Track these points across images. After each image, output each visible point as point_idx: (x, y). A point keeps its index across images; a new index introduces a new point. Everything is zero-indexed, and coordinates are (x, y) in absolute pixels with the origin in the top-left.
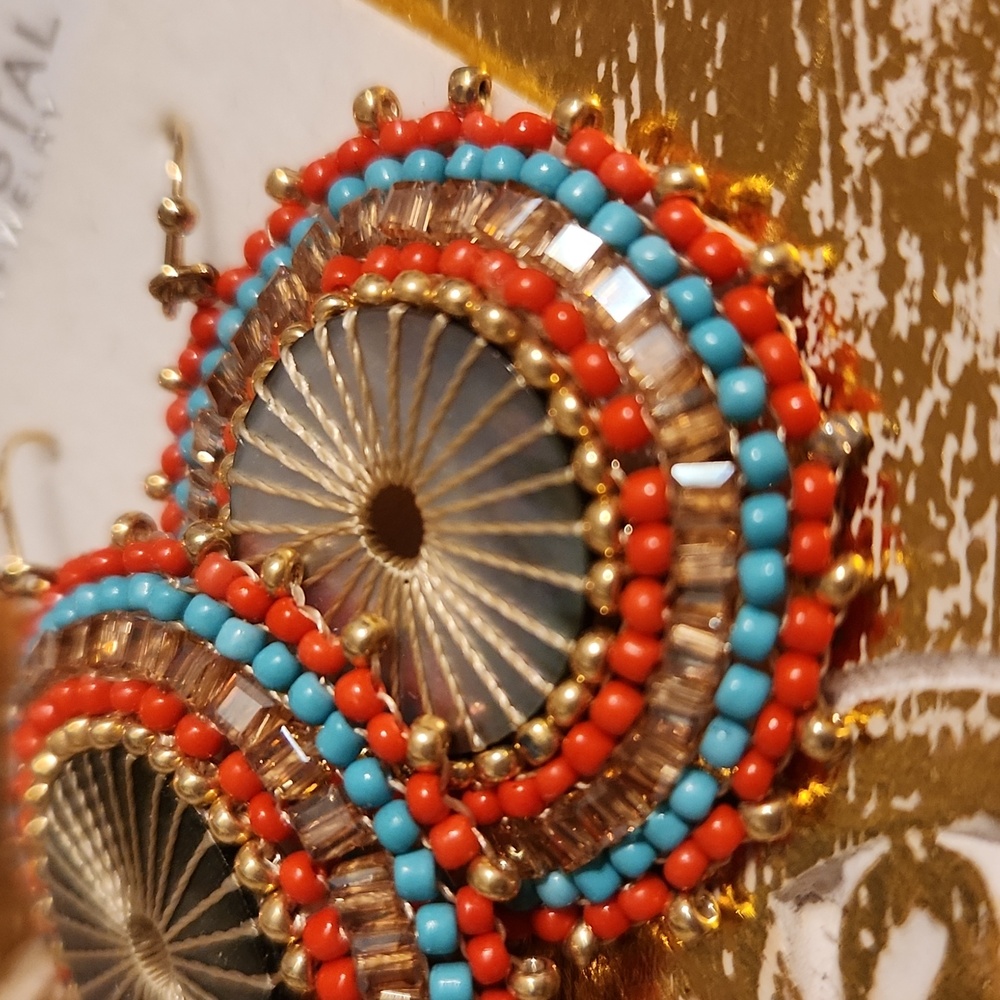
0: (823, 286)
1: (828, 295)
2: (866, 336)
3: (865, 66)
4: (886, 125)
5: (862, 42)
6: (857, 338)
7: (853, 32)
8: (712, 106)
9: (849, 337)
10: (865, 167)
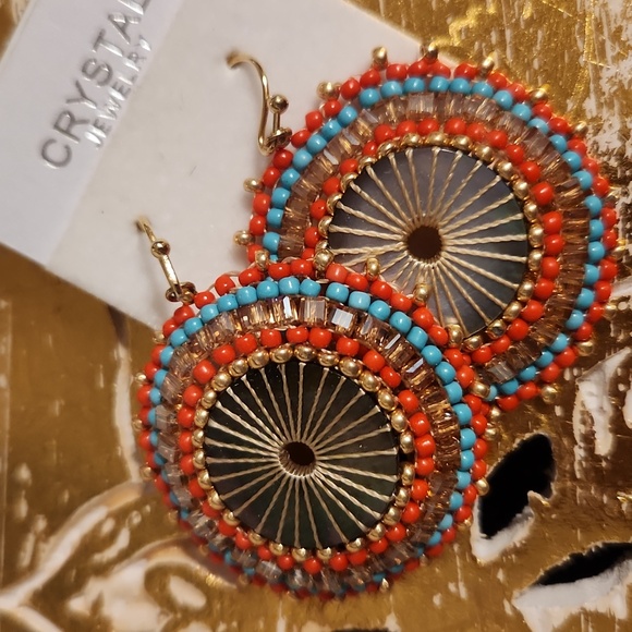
0: (593, 139)
1: (595, 143)
2: (613, 158)
3: (610, 53)
4: (619, 77)
5: (608, 44)
6: (609, 159)
7: (604, 41)
8: (536, 64)
9: (605, 159)
10: (610, 93)
